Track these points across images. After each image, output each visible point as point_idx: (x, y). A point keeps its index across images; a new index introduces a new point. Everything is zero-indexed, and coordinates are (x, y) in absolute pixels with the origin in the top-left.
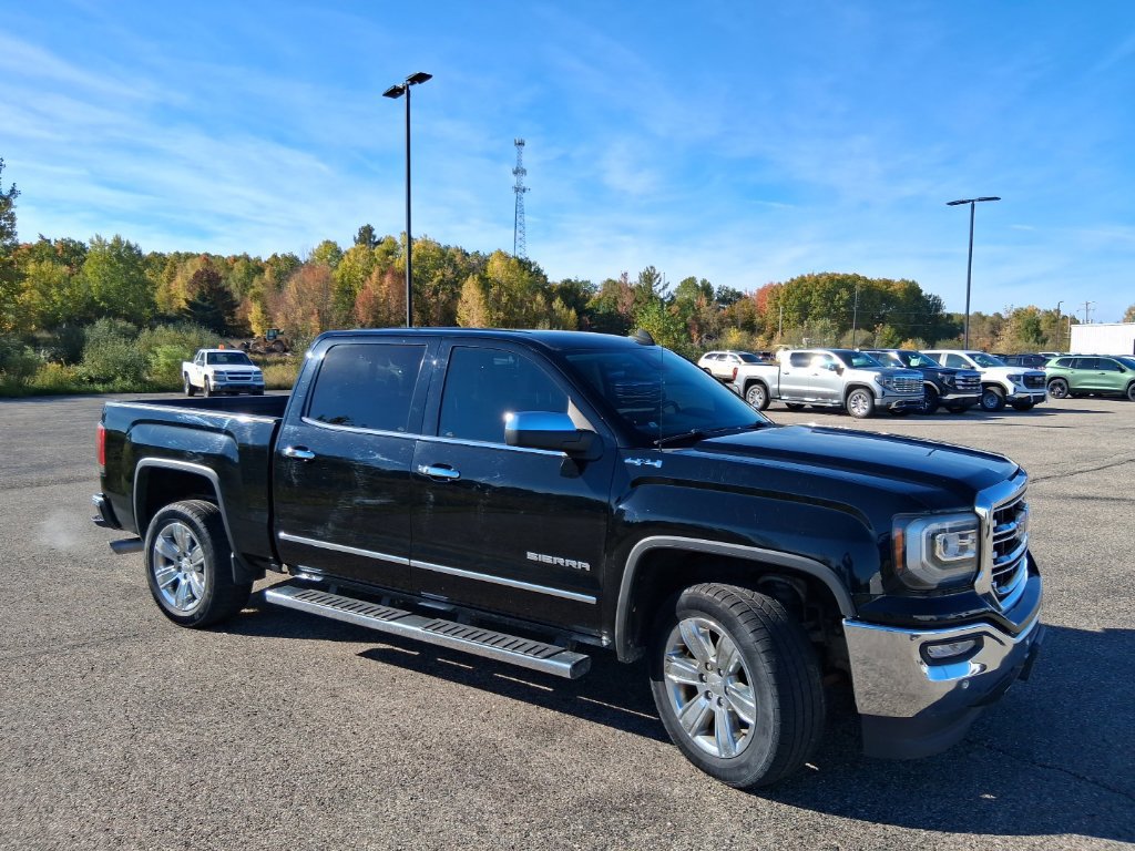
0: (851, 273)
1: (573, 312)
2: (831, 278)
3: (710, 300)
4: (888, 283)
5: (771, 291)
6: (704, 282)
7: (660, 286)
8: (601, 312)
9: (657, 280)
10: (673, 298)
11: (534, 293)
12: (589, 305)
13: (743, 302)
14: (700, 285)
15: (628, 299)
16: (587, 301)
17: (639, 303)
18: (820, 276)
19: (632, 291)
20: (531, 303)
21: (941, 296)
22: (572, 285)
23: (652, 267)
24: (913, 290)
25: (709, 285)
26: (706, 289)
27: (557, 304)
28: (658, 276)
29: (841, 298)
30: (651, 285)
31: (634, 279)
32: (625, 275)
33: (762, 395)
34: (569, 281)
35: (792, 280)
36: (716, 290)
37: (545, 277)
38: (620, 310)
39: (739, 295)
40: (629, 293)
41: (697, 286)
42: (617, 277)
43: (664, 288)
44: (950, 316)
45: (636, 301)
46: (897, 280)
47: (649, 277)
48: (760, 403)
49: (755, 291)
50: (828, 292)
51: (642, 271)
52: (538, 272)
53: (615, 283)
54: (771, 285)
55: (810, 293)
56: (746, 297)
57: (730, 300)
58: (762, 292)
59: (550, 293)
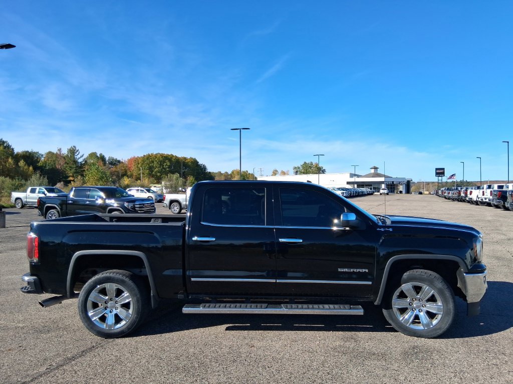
0: (170, 154)
1: (31, 168)
2: (162, 155)
3: (105, 164)
4: (185, 158)
5: (135, 160)
6: (101, 154)
7: (79, 156)
8: (47, 168)
9: (77, 153)
10: (86, 162)
11: (8, 158)
12: (39, 164)
13: (121, 165)
14: (99, 156)
15: (62, 162)
16: (39, 162)
17: (68, 164)
18: (157, 154)
19: (64, 158)
20: (5, 163)
21: (206, 165)
22: (30, 153)
23: (74, 147)
24: (195, 162)
25: (104, 156)
26: (102, 158)
27: (22, 163)
28: (77, 151)
29: (166, 165)
30: (74, 155)
31: (65, 152)
32: (60, 150)
33: (178, 207)
34: (28, 152)
35: (144, 156)
36: (107, 159)
37: (13, 149)
38: (57, 167)
39: (119, 161)
40: (63, 159)
41: (97, 156)
42: (55, 151)
43: (81, 157)
44: (210, 172)
45: (66, 163)
46: (189, 157)
47: (73, 151)
48: (178, 210)
49: (126, 160)
50: (161, 162)
51: (69, 148)
52: (8, 147)
53: (53, 154)
54: (134, 158)
55: (153, 162)
56: (122, 163)
57: (115, 163)
58: (130, 160)
59: (17, 158)
